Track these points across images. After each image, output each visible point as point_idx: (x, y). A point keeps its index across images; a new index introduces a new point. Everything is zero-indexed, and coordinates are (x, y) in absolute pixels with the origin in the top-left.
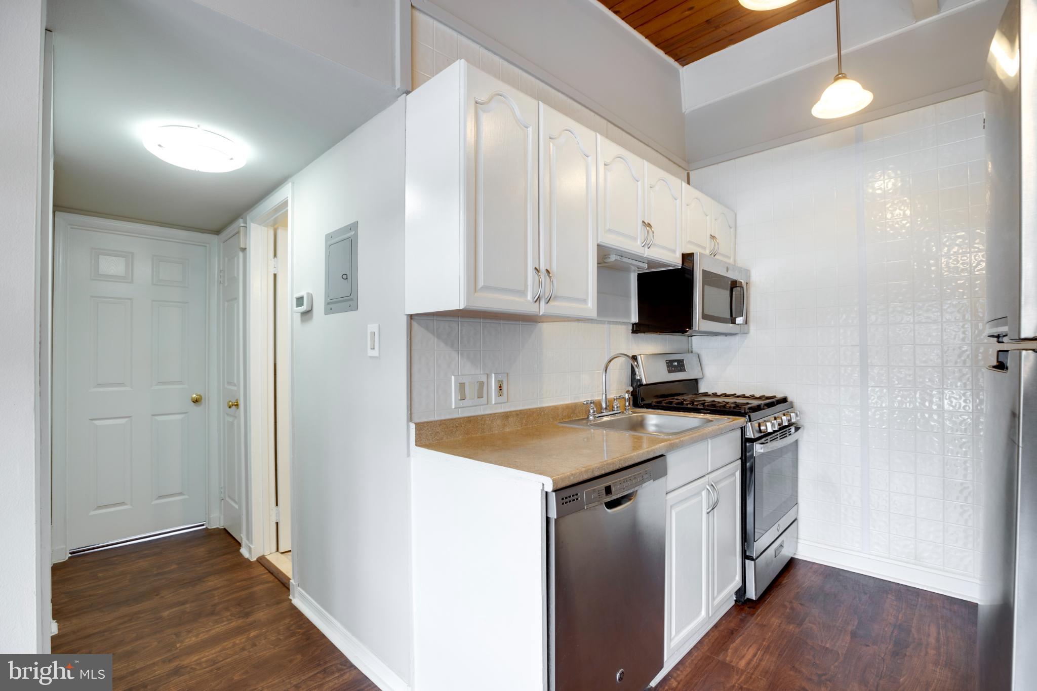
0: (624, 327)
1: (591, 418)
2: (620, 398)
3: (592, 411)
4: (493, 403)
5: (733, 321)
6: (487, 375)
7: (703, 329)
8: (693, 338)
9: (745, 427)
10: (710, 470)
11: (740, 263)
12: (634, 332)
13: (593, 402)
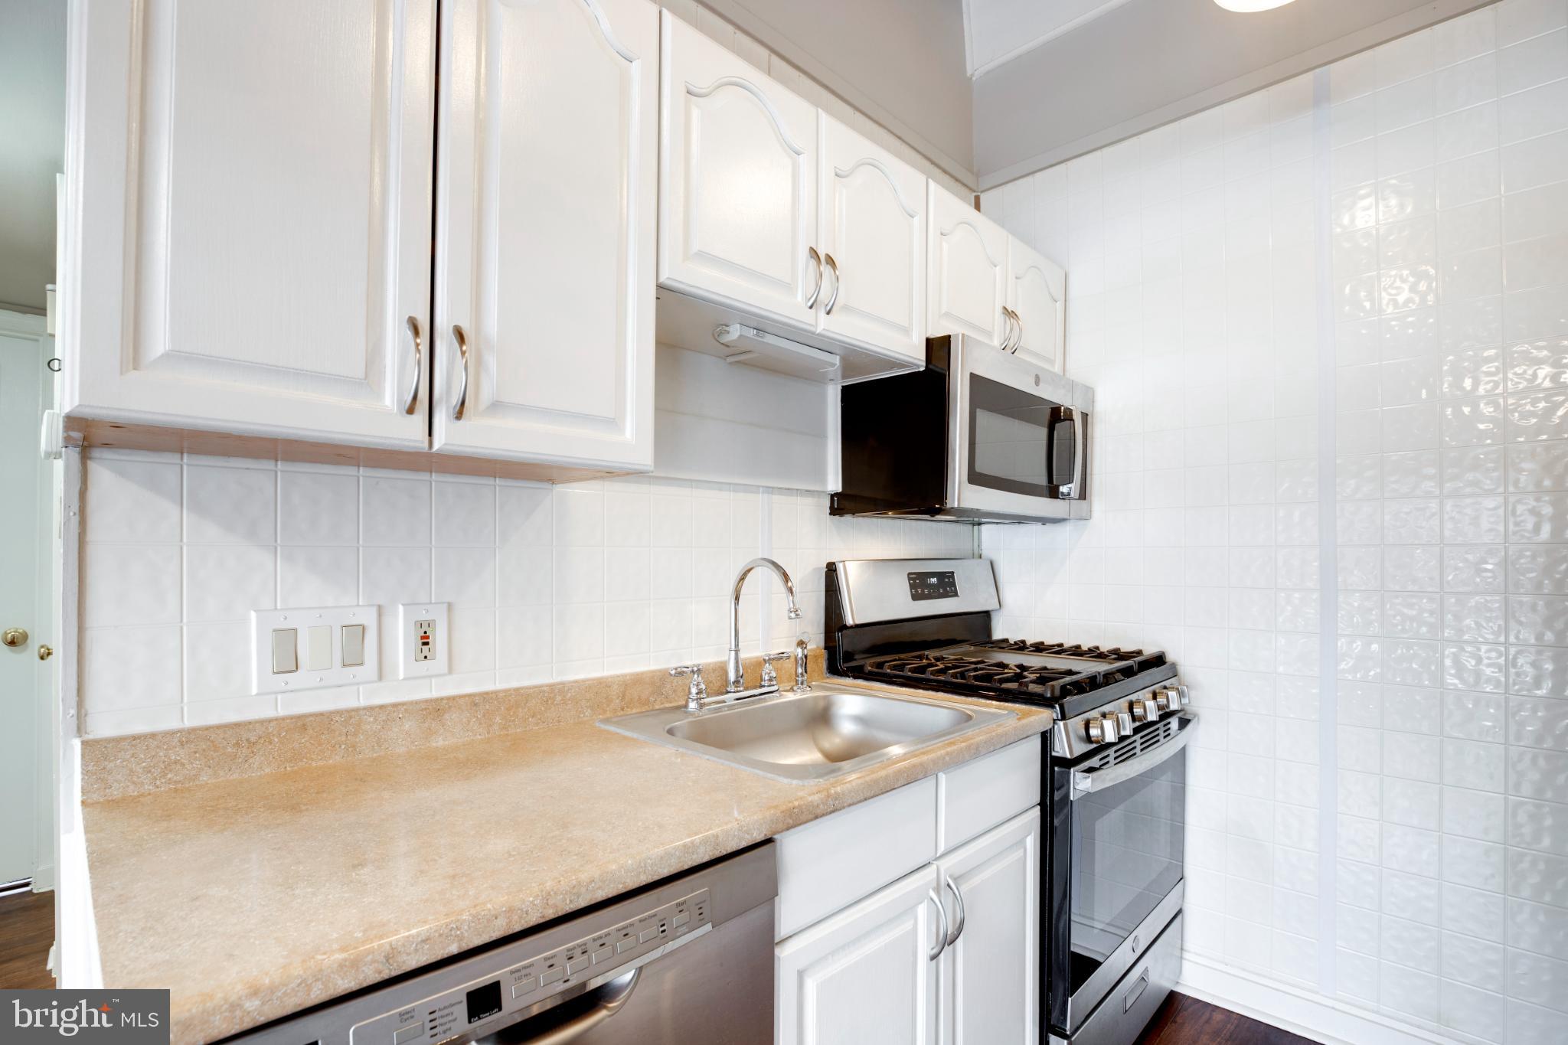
0: (809, 501)
1: (693, 705)
2: (780, 657)
3: (694, 690)
4: (401, 676)
5: (1053, 493)
6: (380, 607)
7: (968, 504)
8: (984, 527)
9: (1052, 730)
10: (941, 849)
11: (1075, 372)
12: (834, 511)
13: (699, 670)
